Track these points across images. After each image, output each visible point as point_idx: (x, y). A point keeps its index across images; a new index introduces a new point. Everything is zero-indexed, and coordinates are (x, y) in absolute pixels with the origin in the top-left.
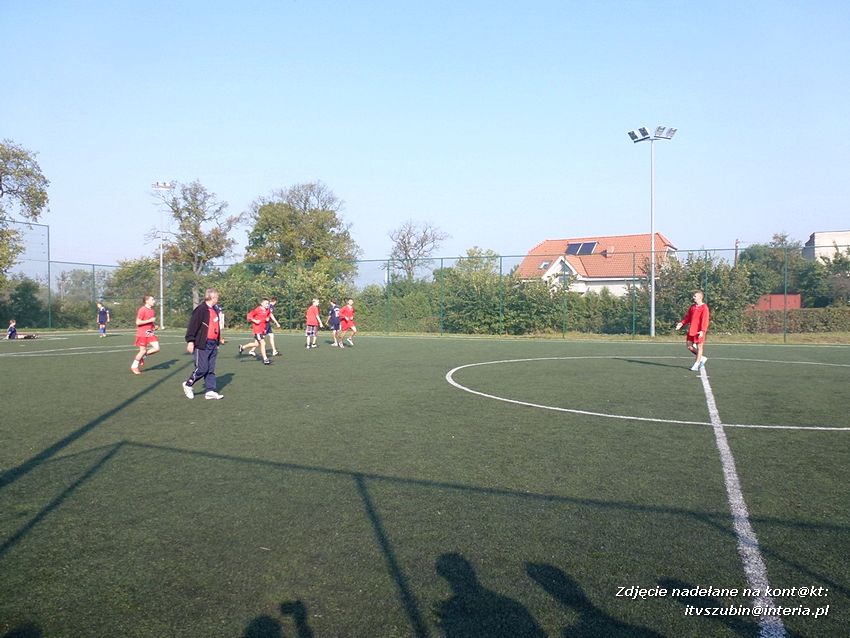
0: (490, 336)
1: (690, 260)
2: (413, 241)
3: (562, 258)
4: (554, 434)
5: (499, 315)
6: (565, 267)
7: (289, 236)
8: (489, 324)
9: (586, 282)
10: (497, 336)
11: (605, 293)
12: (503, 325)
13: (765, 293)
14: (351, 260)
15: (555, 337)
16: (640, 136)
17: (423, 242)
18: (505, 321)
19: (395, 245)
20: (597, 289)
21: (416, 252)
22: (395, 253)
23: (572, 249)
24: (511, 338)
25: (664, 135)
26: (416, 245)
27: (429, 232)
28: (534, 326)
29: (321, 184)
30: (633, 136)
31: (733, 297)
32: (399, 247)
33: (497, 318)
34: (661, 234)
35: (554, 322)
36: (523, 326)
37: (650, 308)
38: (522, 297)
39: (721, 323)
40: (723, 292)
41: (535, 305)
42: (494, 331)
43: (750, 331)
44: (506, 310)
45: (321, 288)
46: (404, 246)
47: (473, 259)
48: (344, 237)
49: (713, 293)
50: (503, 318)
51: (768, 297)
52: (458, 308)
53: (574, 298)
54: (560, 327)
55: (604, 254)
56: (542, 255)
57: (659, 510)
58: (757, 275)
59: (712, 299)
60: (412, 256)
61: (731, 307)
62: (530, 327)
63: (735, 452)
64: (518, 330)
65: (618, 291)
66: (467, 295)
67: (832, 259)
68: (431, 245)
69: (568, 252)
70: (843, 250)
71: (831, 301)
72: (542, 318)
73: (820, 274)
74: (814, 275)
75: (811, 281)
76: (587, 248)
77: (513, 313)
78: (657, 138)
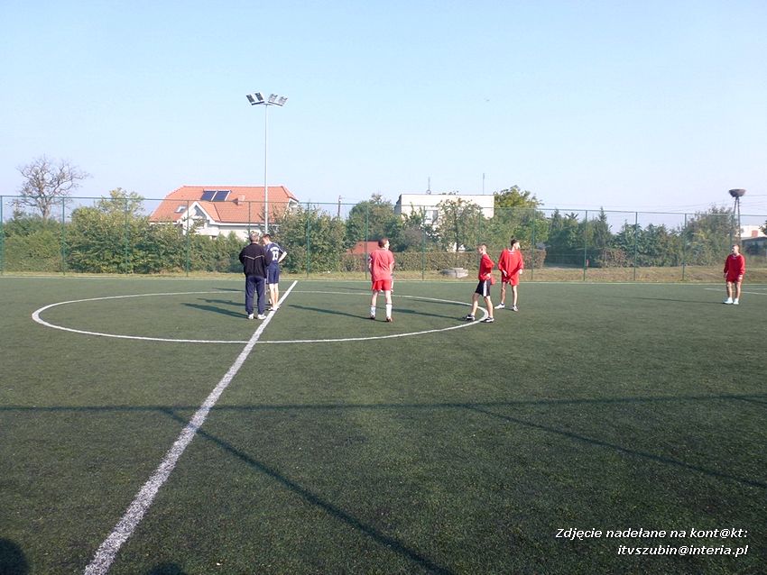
0: (116, 275)
1: (300, 211)
2: (48, 178)
3: (196, 203)
5: (127, 255)
6: (199, 212)
8: (118, 264)
9: (219, 226)
10: (124, 275)
11: (232, 236)
12: (132, 265)
13: (360, 240)
15: (180, 276)
16: (257, 101)
17: (59, 179)
18: (134, 261)
19: (27, 180)
20: (226, 233)
21: (51, 190)
22: (27, 189)
23: (207, 196)
24: (138, 277)
25: (276, 101)
26: (51, 183)
27: (66, 169)
28: (162, 266)
30: (250, 98)
31: (332, 242)
32: (32, 183)
33: (126, 258)
34: (285, 187)
35: (181, 261)
36: (152, 265)
38: (151, 239)
39: (323, 263)
40: (325, 238)
41: (163, 246)
42: (122, 271)
43: (349, 270)
44: (135, 250)
46: (37, 182)
47: (117, 199)
49: (316, 239)
50: (132, 258)
51: (363, 243)
52: (84, 248)
54: (188, 267)
55: (236, 201)
56: (180, 200)
57: (144, 408)
58: (354, 226)
59: (315, 243)
60: (47, 194)
61: (330, 251)
62: (157, 268)
63: (248, 361)
64: (146, 269)
65: (242, 235)
66: (94, 235)
67: (409, 215)
68: (70, 183)
69: (203, 199)
70: (416, 209)
71: (406, 247)
72: (170, 258)
73: (400, 227)
74: (397, 227)
75: (394, 231)
76: (221, 196)
77: (142, 253)
78: (270, 103)
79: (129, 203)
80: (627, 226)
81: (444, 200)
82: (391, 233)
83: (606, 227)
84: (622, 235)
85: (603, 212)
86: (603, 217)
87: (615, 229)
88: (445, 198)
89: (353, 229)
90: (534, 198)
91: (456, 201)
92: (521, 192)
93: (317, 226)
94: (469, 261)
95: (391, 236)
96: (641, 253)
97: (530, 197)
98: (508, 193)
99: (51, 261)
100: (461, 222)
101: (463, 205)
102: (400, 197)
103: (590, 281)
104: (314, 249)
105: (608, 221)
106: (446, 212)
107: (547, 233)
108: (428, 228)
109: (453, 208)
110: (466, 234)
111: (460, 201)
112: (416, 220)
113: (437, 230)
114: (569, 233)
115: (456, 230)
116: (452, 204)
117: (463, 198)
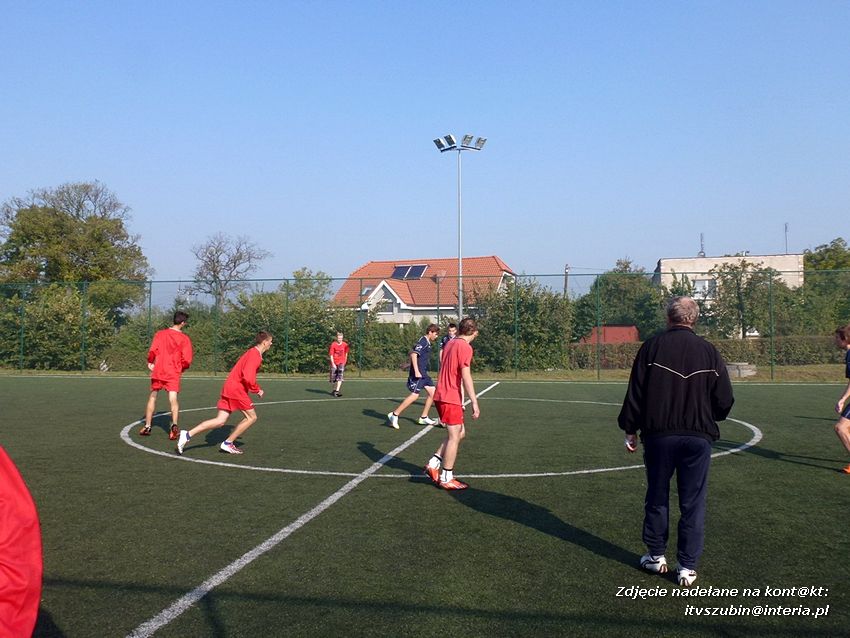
0: (275, 376)
2: (223, 259)
3: (383, 283)
5: (292, 350)
6: (387, 294)
7: (55, 249)
9: (412, 311)
12: (297, 362)
13: (597, 325)
14: (140, 282)
15: (353, 375)
16: (447, 146)
17: (235, 261)
18: (299, 357)
19: (202, 264)
20: (418, 319)
21: (227, 273)
22: (200, 274)
23: (399, 272)
24: (300, 377)
25: (473, 144)
26: (227, 265)
27: (243, 248)
29: (99, 186)
30: (438, 144)
31: (554, 329)
32: (206, 266)
33: (291, 353)
34: (499, 257)
39: (542, 358)
40: (543, 324)
42: (285, 370)
43: (581, 365)
44: (301, 344)
45: (71, 316)
46: (212, 265)
47: (302, 281)
48: (135, 254)
49: (531, 324)
50: (297, 353)
55: (434, 279)
56: (363, 281)
58: (587, 305)
59: (529, 330)
60: (222, 278)
61: (551, 340)
64: (313, 368)
67: (670, 287)
68: (247, 264)
69: (393, 277)
70: (680, 279)
73: (656, 305)
74: (650, 305)
75: (647, 311)
76: (417, 271)
77: (309, 348)
78: (464, 148)
79: (315, 286)
81: (725, 265)
82: (642, 314)
88: (720, 262)
89: (586, 310)
91: (738, 264)
93: (532, 307)
94: (762, 352)
95: (643, 318)
98: (827, 250)
99: (212, 359)
100: (746, 294)
101: (750, 269)
102: (659, 263)
104: (528, 338)
106: (725, 282)
109: (735, 276)
110: (756, 312)
111: (744, 265)
113: (713, 308)
115: (740, 307)
116: (733, 269)
117: (748, 260)
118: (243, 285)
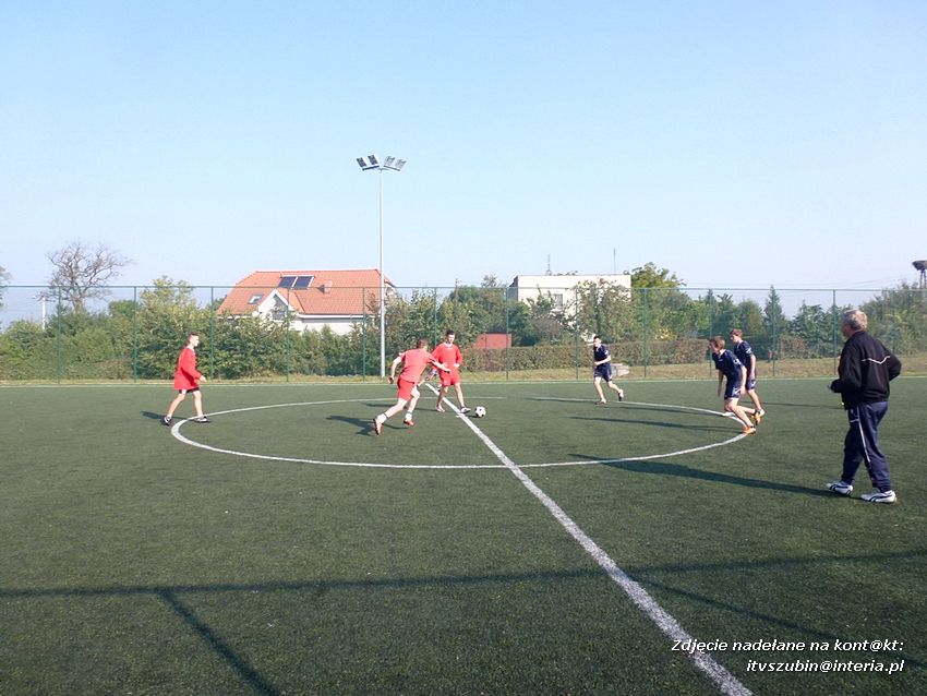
1: (415, 297)
2: (83, 265)
3: (275, 292)
4: (349, 494)
5: (207, 356)
6: (278, 301)
9: (303, 319)
11: (326, 331)
13: (482, 333)
15: (278, 381)
16: (369, 164)
17: (96, 267)
18: (215, 363)
19: (57, 269)
20: (318, 327)
21: (86, 280)
22: (56, 280)
23: (286, 282)
24: (227, 383)
25: (393, 165)
26: (86, 271)
27: (104, 255)
28: (250, 368)
30: (361, 163)
32: (63, 272)
33: (205, 360)
34: (380, 270)
35: (273, 363)
36: (237, 369)
37: (379, 348)
38: (235, 335)
41: (251, 344)
44: (217, 350)
46: (70, 271)
47: (163, 289)
49: (438, 331)
50: (213, 360)
52: (153, 348)
53: (293, 336)
54: (281, 369)
55: (322, 289)
56: (254, 288)
60: (80, 284)
62: (247, 370)
64: (230, 374)
65: (341, 329)
66: (166, 333)
67: (536, 301)
68: (108, 271)
69: (281, 285)
70: (544, 292)
71: (538, 340)
72: (260, 360)
73: (527, 315)
74: (522, 315)
75: (520, 321)
76: (303, 282)
77: (224, 354)
78: (386, 168)
79: (177, 294)
80: (805, 307)
81: (582, 282)
82: (515, 323)
83: (779, 309)
84: (801, 319)
85: (773, 292)
86: (774, 298)
87: (790, 312)
88: (583, 279)
90: (673, 277)
91: (597, 282)
92: (658, 271)
95: (515, 327)
96: (825, 341)
97: (669, 276)
98: (642, 272)
99: (103, 367)
100: (603, 307)
101: (606, 286)
102: (516, 280)
103: (780, 377)
105: (781, 303)
106: (584, 297)
107: (707, 319)
108: (559, 316)
109: (593, 291)
111: (602, 282)
112: (543, 306)
113: (571, 319)
114: (731, 318)
115: (597, 317)
116: (593, 285)
117: (605, 278)
118: (104, 292)
